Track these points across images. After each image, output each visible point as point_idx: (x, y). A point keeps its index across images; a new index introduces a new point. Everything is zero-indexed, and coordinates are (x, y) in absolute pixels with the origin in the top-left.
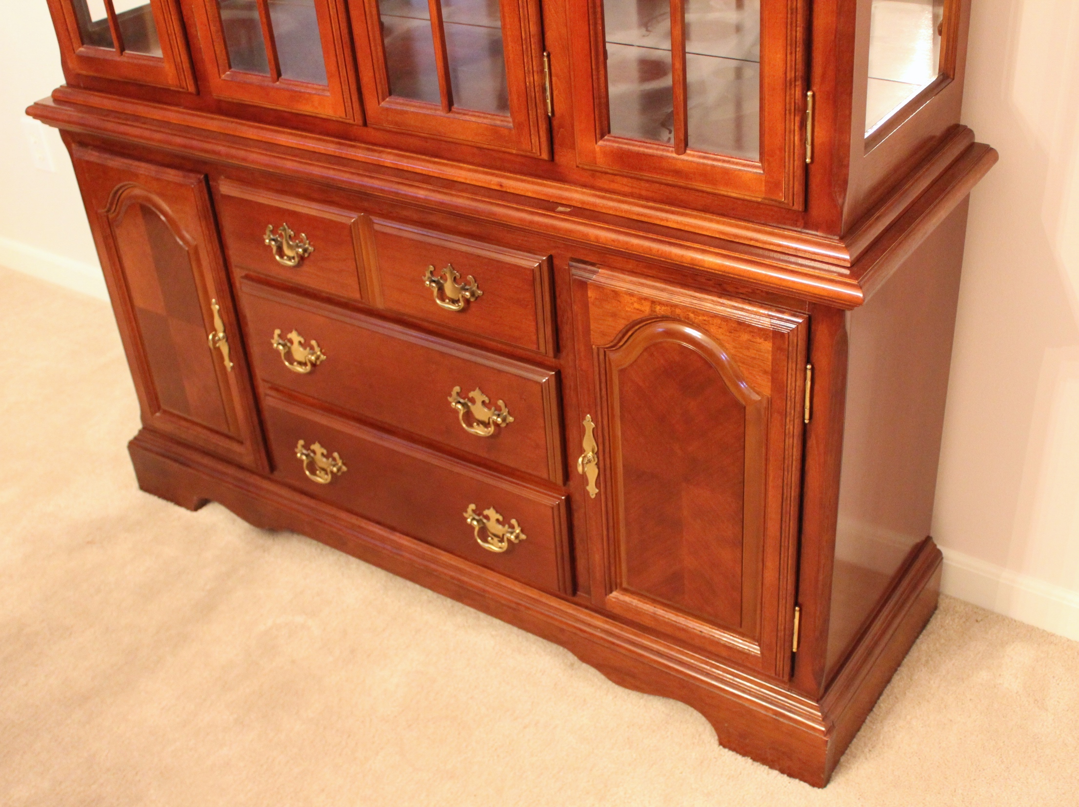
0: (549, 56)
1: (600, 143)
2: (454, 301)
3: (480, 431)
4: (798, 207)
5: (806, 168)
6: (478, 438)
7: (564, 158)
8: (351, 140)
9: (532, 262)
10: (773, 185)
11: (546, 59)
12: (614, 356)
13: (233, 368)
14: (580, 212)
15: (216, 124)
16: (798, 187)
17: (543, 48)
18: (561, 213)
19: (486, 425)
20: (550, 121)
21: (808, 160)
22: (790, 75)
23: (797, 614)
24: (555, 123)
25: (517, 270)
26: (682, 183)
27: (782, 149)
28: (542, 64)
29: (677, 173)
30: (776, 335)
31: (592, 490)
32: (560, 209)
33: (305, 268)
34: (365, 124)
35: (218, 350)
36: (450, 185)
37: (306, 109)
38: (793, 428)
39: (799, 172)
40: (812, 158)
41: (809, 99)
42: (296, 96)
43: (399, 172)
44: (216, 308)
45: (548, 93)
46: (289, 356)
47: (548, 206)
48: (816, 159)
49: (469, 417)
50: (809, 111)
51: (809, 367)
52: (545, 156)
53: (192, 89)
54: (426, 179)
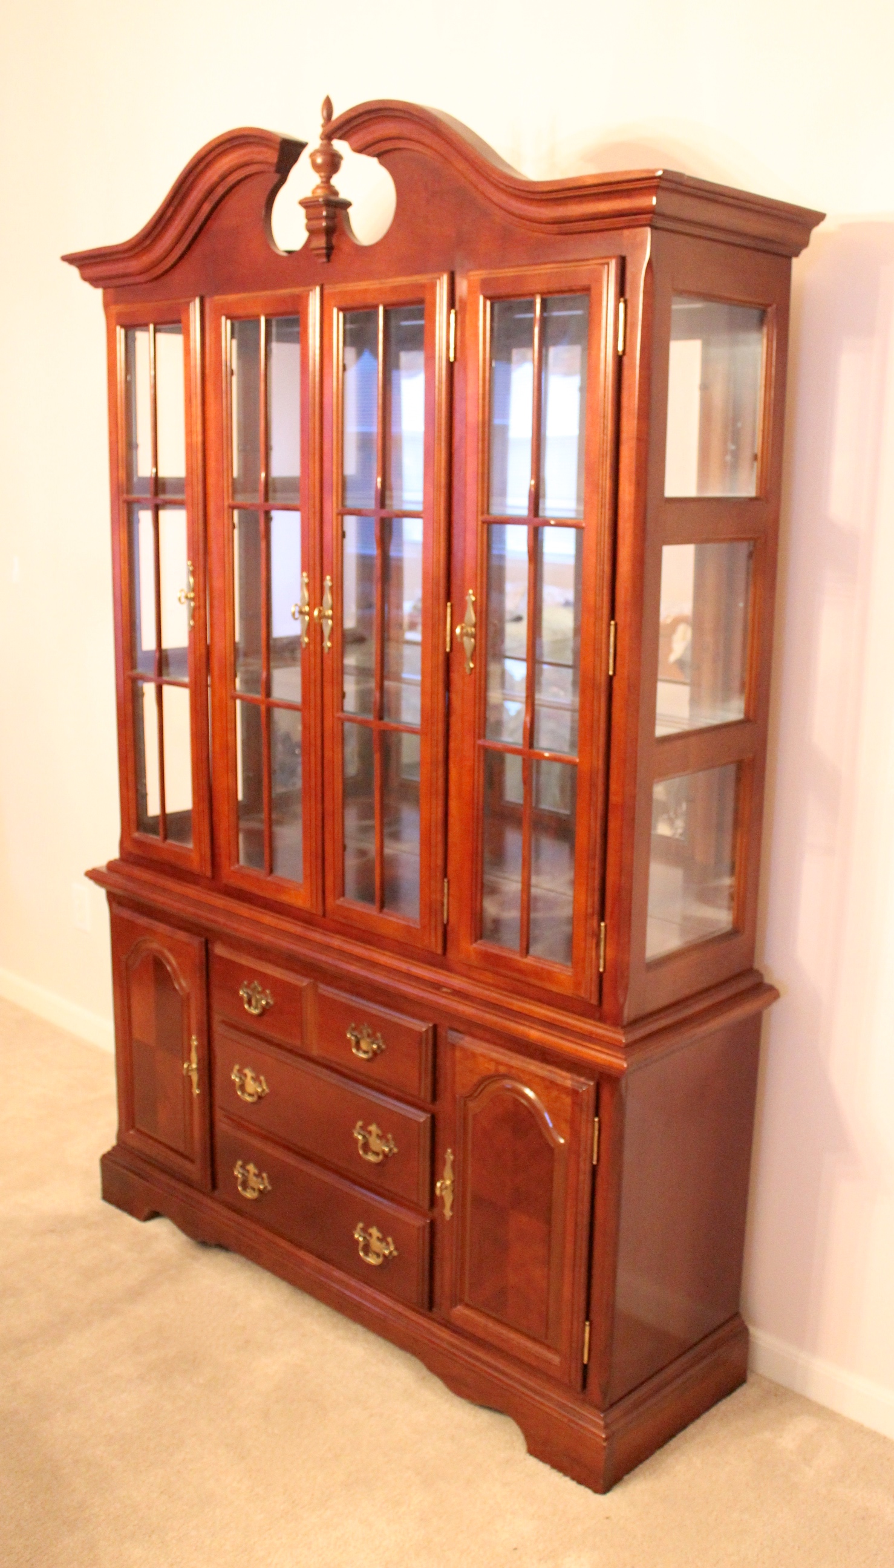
0: (448, 882)
1: (475, 945)
2: (365, 1052)
3: (371, 1158)
4: (594, 1001)
5: (601, 976)
6: (369, 1163)
7: (452, 955)
8: (313, 926)
9: (422, 1027)
10: (578, 985)
11: (446, 884)
12: (471, 1105)
13: (198, 1095)
14: (458, 993)
15: (220, 901)
16: (594, 989)
17: (445, 875)
18: (443, 992)
19: (377, 1154)
20: (445, 927)
21: (601, 970)
22: (590, 911)
23: (587, 1329)
24: (449, 928)
25: (409, 1031)
26: (523, 978)
27: (584, 960)
28: (443, 886)
29: (520, 971)
30: (574, 1093)
31: (448, 1213)
32: (445, 990)
33: (265, 1018)
34: (324, 915)
35: (190, 1077)
36: (373, 964)
37: (284, 898)
38: (585, 1168)
39: (595, 978)
40: (605, 967)
41: (603, 929)
42: (280, 888)
43: (341, 952)
44: (195, 1043)
45: (445, 907)
46: (242, 1087)
47: (437, 986)
48: (607, 968)
49: (366, 1147)
50: (602, 936)
51: (596, 1119)
52: (439, 951)
53: (209, 874)
54: (359, 959)
